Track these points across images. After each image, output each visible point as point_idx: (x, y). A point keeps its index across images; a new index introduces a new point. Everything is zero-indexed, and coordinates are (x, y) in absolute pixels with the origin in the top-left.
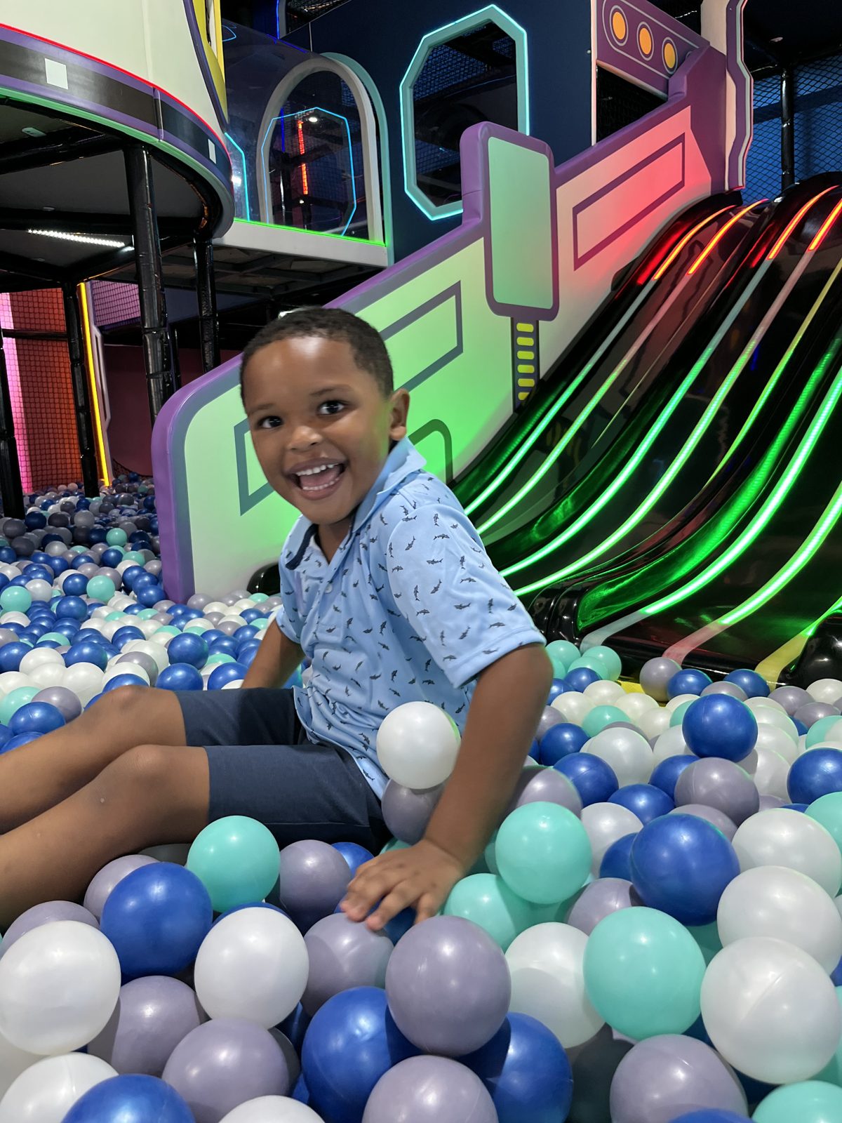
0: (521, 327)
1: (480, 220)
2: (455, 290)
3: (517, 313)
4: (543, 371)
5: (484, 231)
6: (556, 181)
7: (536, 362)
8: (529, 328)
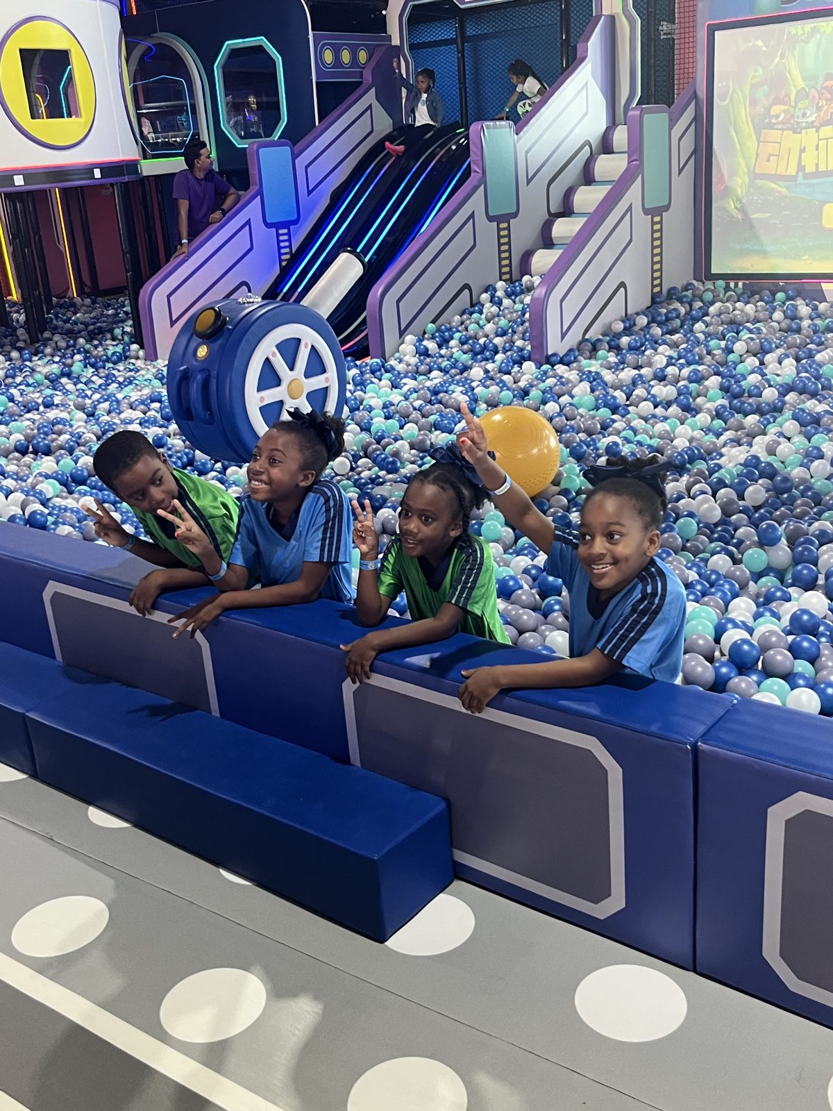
0: (281, 231)
1: (257, 188)
2: (248, 223)
3: (278, 226)
4: (294, 250)
5: (260, 193)
6: (295, 156)
7: (290, 247)
8: (285, 231)
